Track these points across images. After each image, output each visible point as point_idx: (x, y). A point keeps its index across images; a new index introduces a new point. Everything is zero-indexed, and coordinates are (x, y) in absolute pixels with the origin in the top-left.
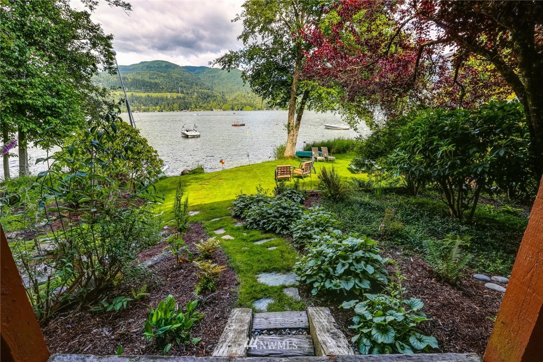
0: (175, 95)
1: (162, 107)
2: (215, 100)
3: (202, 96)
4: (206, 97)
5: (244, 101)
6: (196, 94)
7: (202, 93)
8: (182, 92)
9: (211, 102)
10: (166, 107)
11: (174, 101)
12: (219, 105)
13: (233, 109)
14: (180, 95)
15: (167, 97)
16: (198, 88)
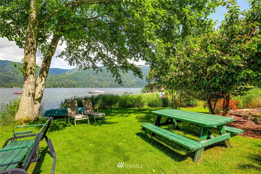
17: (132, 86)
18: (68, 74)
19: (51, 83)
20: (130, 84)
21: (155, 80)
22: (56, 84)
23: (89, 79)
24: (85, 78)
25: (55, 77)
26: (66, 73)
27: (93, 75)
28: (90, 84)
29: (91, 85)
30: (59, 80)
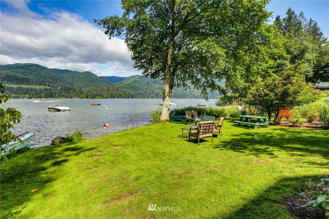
0: (43, 87)
1: (31, 95)
2: (74, 92)
3: (64, 88)
4: (67, 89)
5: (96, 93)
6: (60, 87)
7: (64, 87)
8: (49, 85)
9: (72, 93)
10: (34, 95)
11: (41, 92)
12: (77, 95)
13: (87, 98)
14: (47, 87)
15: (36, 88)
16: (61, 83)
17: (200, 97)
18: (126, 82)
19: (108, 93)
20: (197, 94)
21: (232, 92)
22: (113, 94)
23: (149, 88)
24: (145, 87)
25: (112, 86)
26: (123, 81)
27: (154, 83)
28: (150, 94)
29: (151, 95)
30: (116, 90)
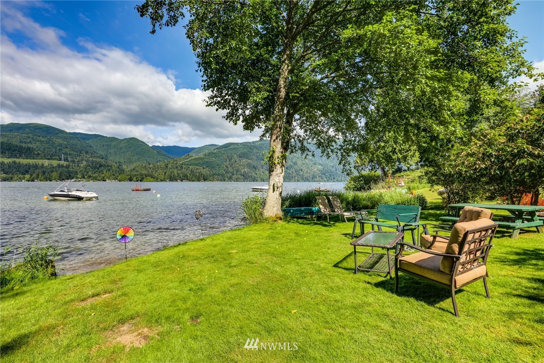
0: (55, 163)
1: (34, 175)
2: (109, 170)
3: (92, 164)
4: (98, 166)
5: (144, 172)
6: (84, 163)
7: (93, 162)
8: (66, 160)
9: (105, 172)
10: (40, 176)
11: (52, 169)
12: (114, 175)
13: (131, 180)
14: (62, 162)
15: (43, 164)
16: (88, 156)
17: (312, 179)
18: (194, 156)
19: (165, 173)
20: (308, 175)
22: (174, 175)
23: (232, 165)
24: (225, 163)
25: (172, 161)
26: (191, 154)
27: (240, 157)
28: (233, 175)
29: (235, 175)
30: (179, 168)
